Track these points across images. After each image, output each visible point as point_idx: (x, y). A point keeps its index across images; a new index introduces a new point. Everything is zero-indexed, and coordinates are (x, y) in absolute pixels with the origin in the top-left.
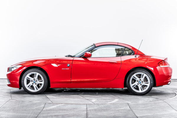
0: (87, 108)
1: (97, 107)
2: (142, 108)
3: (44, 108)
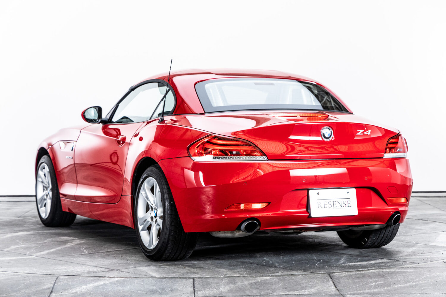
0: (194, 292)
1: (227, 288)
2: (375, 287)
3: (51, 292)
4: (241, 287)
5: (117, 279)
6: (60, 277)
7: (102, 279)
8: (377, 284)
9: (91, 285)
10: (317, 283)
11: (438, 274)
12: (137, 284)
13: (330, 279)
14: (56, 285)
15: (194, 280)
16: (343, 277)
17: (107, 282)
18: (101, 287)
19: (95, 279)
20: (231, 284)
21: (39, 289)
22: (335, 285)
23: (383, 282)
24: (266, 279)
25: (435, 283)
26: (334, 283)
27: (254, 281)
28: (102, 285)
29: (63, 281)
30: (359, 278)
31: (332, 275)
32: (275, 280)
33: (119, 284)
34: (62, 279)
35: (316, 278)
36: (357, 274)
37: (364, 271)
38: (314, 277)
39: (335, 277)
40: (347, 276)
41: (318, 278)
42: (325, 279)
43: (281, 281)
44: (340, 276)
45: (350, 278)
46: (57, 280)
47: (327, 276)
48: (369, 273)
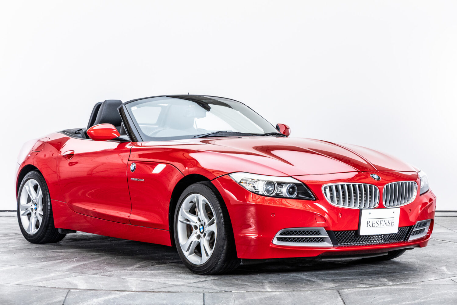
1: (237, 303)
4: (250, 302)
5: (127, 293)
6: (72, 290)
7: (113, 293)
8: (385, 300)
9: (102, 299)
10: (327, 299)
11: (446, 291)
13: (338, 295)
14: (67, 298)
15: (204, 294)
16: (352, 293)
17: (118, 296)
18: (112, 300)
19: (106, 293)
20: (240, 299)
21: (50, 302)
22: (343, 301)
23: (391, 299)
24: (275, 295)
25: (443, 300)
26: (342, 299)
27: (263, 297)
28: (113, 299)
29: (74, 294)
30: (367, 294)
31: (341, 291)
32: (284, 295)
33: (130, 297)
34: (74, 292)
35: (325, 294)
36: (366, 290)
37: (373, 288)
38: (323, 293)
39: (344, 293)
40: (355, 293)
41: (327, 294)
42: (333, 295)
43: (290, 297)
44: (349, 292)
45: (358, 294)
46: (69, 293)
47: (336, 292)
48: (377, 290)
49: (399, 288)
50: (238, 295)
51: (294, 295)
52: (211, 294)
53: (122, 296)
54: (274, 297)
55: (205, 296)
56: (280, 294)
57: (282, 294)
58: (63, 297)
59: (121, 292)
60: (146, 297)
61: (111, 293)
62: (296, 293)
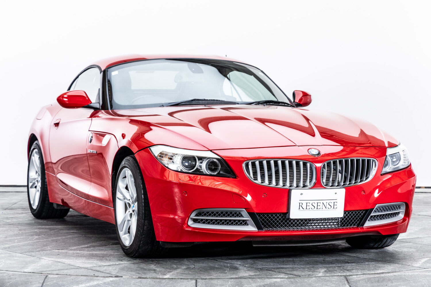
6: (49, 276)
7: (96, 279)
9: (84, 285)
12: (134, 284)
13: (346, 282)
14: (44, 284)
15: (196, 281)
16: (361, 280)
17: (100, 282)
19: (88, 279)
24: (276, 281)
27: (262, 284)
29: (52, 281)
30: (378, 281)
31: (349, 278)
32: (285, 282)
33: (114, 284)
34: (52, 278)
35: (331, 282)
36: (377, 277)
37: (384, 274)
38: (329, 280)
39: (352, 280)
40: (365, 280)
41: (333, 281)
42: (341, 282)
43: (293, 284)
44: (358, 279)
45: (368, 282)
46: (46, 280)
47: (343, 279)
48: (390, 276)
49: (414, 274)
50: (234, 282)
51: (297, 282)
52: (204, 281)
53: (105, 282)
54: (275, 284)
55: (197, 282)
56: (281, 281)
57: (284, 281)
58: (40, 284)
59: (104, 278)
60: (132, 284)
61: (93, 279)
62: (298, 280)
